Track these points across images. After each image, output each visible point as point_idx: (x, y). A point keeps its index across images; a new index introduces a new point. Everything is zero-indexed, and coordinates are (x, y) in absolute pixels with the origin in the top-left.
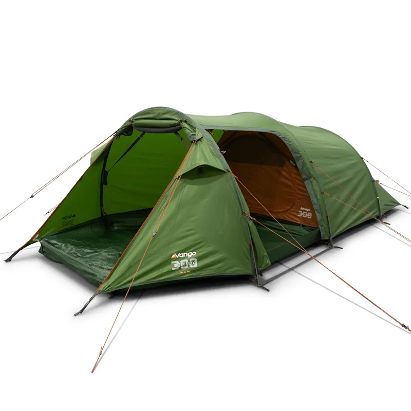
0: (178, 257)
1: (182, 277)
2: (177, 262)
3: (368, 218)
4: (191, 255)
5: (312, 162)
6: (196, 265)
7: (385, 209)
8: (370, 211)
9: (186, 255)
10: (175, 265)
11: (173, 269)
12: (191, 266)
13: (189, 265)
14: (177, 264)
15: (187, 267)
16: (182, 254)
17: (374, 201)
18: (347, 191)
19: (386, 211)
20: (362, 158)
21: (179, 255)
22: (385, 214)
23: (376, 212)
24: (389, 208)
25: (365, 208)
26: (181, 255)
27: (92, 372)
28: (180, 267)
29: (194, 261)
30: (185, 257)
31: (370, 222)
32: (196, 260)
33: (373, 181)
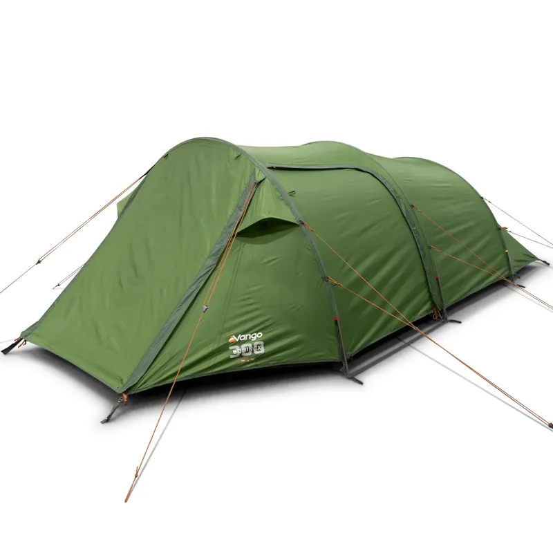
0: (237, 340)
1: (244, 367)
2: (237, 347)
3: (495, 280)
4: (255, 337)
5: (413, 206)
6: (262, 351)
7: (518, 266)
8: (498, 270)
9: (248, 337)
10: (234, 352)
11: (232, 357)
12: (256, 352)
13: (253, 351)
14: (237, 350)
15: (250, 354)
16: (244, 336)
17: (502, 256)
18: (463, 243)
19: (517, 269)
20: (482, 198)
21: (240, 337)
22: (517, 272)
23: (505, 271)
24: (523, 265)
25: (491, 266)
26: (243, 338)
27: (126, 501)
28: (241, 354)
29: (259, 345)
30: (248, 340)
31: (498, 285)
32: (262, 343)
33: (499, 229)
